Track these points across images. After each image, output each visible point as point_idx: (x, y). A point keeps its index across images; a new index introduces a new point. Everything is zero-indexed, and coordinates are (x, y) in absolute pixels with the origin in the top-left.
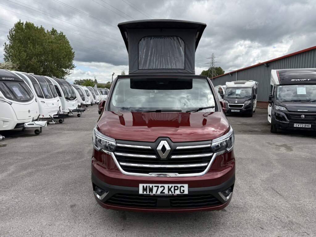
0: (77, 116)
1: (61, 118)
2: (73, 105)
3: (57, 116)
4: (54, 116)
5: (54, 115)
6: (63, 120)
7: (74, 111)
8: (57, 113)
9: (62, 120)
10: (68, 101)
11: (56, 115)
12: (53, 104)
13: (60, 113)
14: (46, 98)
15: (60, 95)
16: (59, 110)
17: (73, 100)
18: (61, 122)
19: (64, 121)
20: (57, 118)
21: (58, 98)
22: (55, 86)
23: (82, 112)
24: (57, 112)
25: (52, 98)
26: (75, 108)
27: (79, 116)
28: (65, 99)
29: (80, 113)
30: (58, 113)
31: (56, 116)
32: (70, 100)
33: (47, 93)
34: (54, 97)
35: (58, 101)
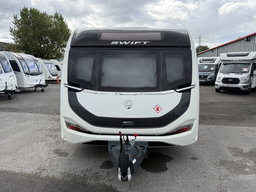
9: (10, 96)
21: (12, 73)
22: (10, 61)
23: (46, 87)
27: (43, 91)
31: (2, 92)
32: (33, 75)
34: (5, 73)
35: (10, 76)
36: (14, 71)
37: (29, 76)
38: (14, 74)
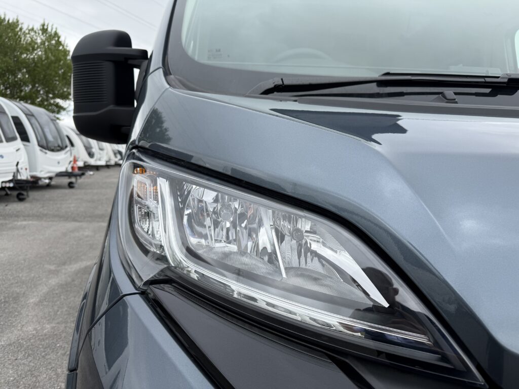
0: (67, 187)
1: (20, 189)
2: (59, 163)
3: (11, 185)
4: (4, 185)
5: (2, 182)
6: (25, 194)
7: (60, 175)
8: (11, 178)
9: (23, 195)
10: (46, 153)
11: (10, 181)
12: (2, 157)
13: (19, 178)
15: (25, 138)
16: (15, 170)
17: (58, 151)
18: (20, 198)
19: (28, 196)
20: (9, 188)
21: (19, 143)
23: (78, 178)
24: (12, 174)
26: (63, 169)
27: (71, 185)
28: (38, 148)
29: (73, 180)
30: (14, 176)
31: (8, 185)
32: (52, 150)
34: (7, 141)
35: (17, 150)
37: (47, 151)
38: (22, 146)
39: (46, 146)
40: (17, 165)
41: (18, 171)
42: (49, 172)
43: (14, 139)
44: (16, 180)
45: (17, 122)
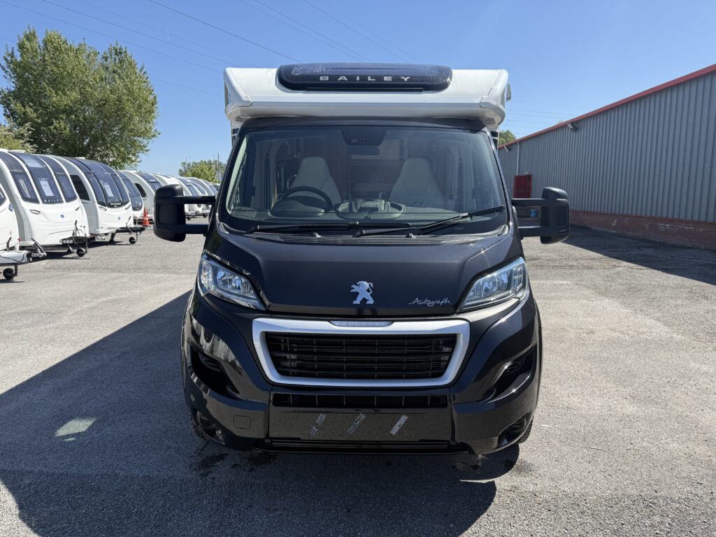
0: (129, 243)
1: (80, 245)
2: (119, 218)
3: (71, 242)
4: (65, 242)
5: (63, 240)
6: (84, 250)
7: (121, 230)
8: (71, 235)
9: (82, 251)
10: (106, 210)
11: (70, 238)
12: (62, 216)
13: (78, 235)
14: (44, 202)
16: (74, 228)
17: (119, 206)
18: (80, 254)
19: (86, 252)
20: (70, 245)
21: (78, 202)
22: (71, 176)
23: (138, 233)
24: (72, 232)
25: (61, 202)
26: (124, 226)
27: (132, 241)
28: (98, 206)
29: (134, 235)
30: (73, 234)
31: (68, 242)
32: (112, 207)
33: (49, 193)
34: (67, 201)
35: (77, 210)
36: (81, 198)
37: (107, 208)
38: (82, 205)
39: (106, 203)
40: (76, 224)
41: (77, 229)
42: (109, 228)
43: (74, 198)
44: (75, 238)
45: (77, 181)
